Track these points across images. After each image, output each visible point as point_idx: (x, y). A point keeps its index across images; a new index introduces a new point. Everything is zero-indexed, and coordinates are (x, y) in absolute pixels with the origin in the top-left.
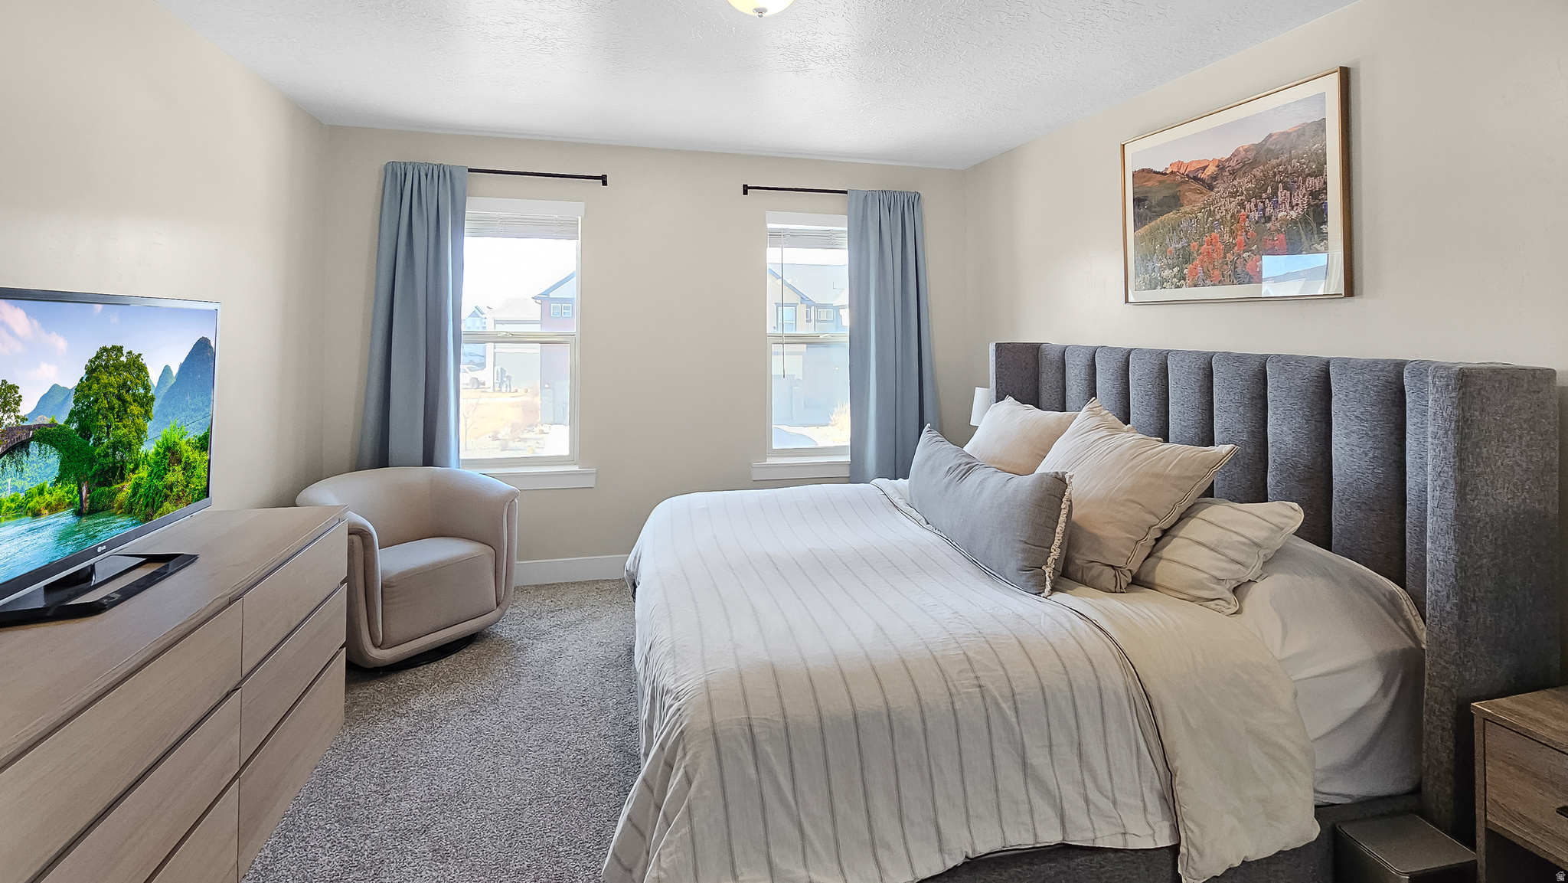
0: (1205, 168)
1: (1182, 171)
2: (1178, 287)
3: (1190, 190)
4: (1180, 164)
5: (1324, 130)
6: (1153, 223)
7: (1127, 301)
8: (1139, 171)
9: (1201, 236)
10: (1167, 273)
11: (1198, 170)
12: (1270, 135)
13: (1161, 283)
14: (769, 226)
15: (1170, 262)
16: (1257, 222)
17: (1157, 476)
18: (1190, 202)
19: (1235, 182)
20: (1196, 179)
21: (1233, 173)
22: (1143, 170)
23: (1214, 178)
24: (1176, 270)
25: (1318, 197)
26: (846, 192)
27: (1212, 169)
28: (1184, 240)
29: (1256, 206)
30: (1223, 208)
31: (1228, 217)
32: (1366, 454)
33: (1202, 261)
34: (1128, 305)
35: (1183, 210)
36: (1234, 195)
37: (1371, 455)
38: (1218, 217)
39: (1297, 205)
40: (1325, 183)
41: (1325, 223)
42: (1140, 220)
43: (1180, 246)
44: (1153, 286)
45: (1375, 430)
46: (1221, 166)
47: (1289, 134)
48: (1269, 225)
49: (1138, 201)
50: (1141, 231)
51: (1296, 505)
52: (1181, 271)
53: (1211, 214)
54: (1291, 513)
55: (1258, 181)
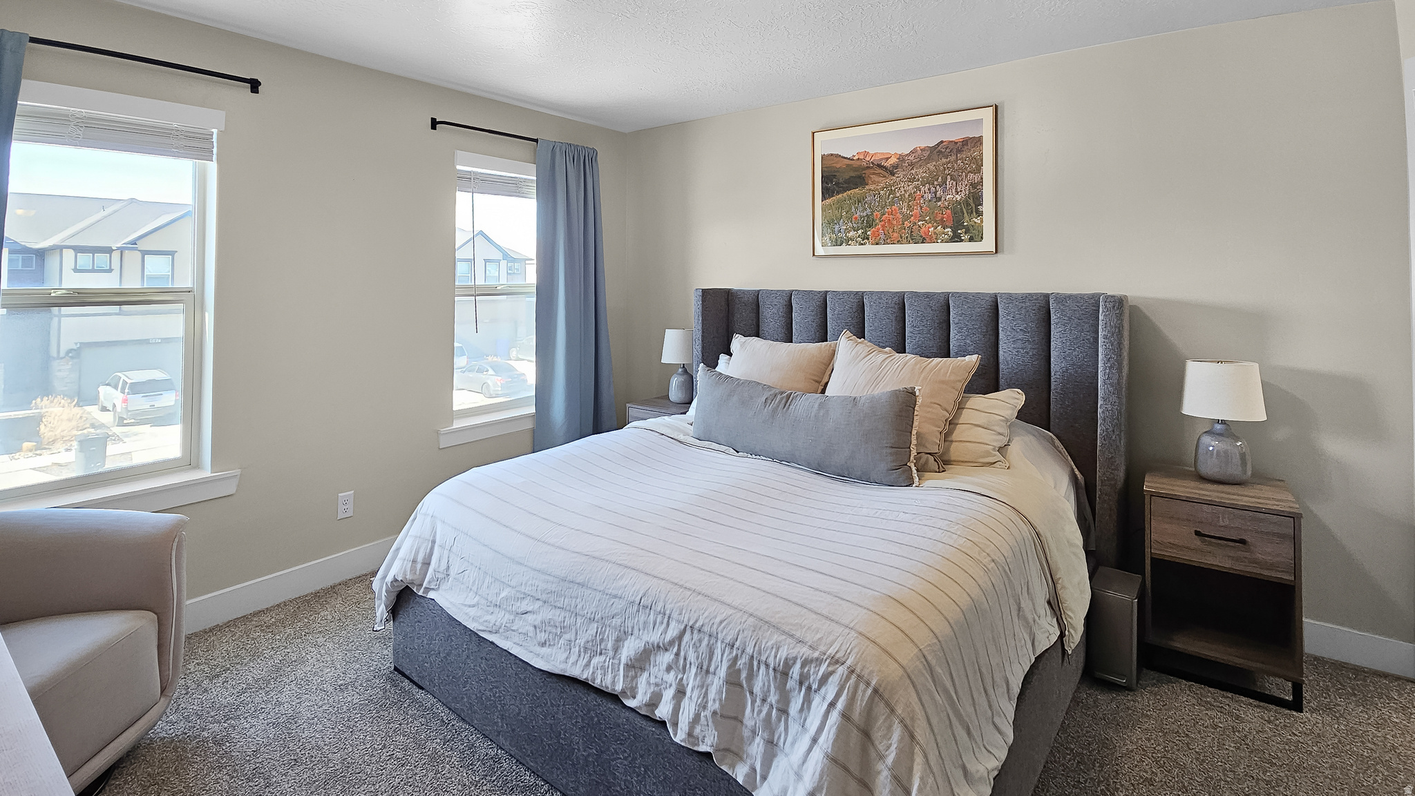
0: (887, 159)
1: (868, 159)
2: (862, 244)
3: (874, 174)
4: (866, 153)
5: (981, 144)
6: (840, 196)
7: (814, 255)
8: (828, 155)
9: (883, 208)
10: (852, 234)
11: (882, 159)
12: (942, 142)
13: (848, 241)
14: (459, 167)
15: (855, 225)
16: (930, 201)
17: (943, 382)
18: (874, 183)
19: (913, 172)
20: (880, 166)
21: (912, 165)
22: (832, 155)
23: (896, 167)
24: (860, 232)
25: (977, 186)
26: (536, 141)
27: (893, 160)
28: (868, 210)
29: (929, 189)
30: (902, 189)
31: (907, 196)
32: (1028, 353)
33: (883, 226)
34: (814, 258)
35: (867, 187)
36: (912, 180)
37: (1031, 354)
38: (898, 195)
39: (961, 191)
40: (982, 178)
41: (981, 205)
42: (827, 193)
43: (865, 214)
44: (839, 243)
45: (1034, 337)
46: (902, 158)
47: (956, 143)
48: (939, 203)
49: (826, 179)
50: (828, 201)
51: (1019, 391)
52: (865, 233)
53: (892, 192)
54: (1018, 396)
55: (931, 172)
